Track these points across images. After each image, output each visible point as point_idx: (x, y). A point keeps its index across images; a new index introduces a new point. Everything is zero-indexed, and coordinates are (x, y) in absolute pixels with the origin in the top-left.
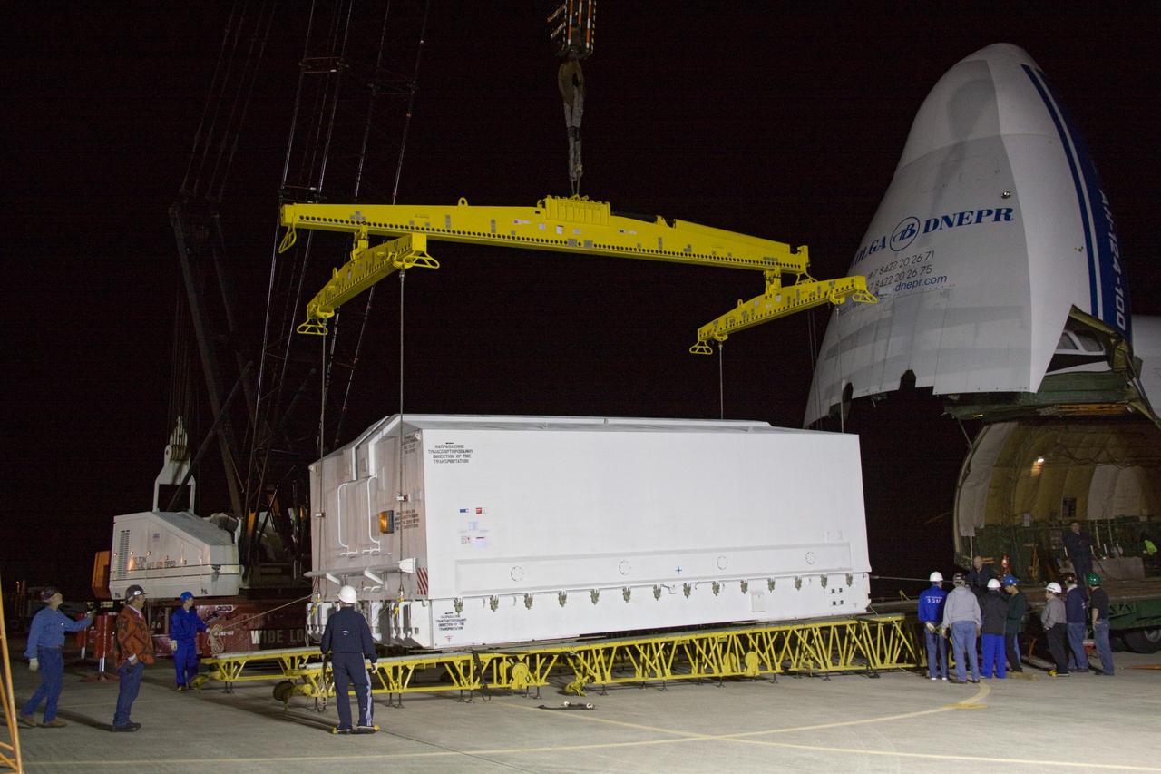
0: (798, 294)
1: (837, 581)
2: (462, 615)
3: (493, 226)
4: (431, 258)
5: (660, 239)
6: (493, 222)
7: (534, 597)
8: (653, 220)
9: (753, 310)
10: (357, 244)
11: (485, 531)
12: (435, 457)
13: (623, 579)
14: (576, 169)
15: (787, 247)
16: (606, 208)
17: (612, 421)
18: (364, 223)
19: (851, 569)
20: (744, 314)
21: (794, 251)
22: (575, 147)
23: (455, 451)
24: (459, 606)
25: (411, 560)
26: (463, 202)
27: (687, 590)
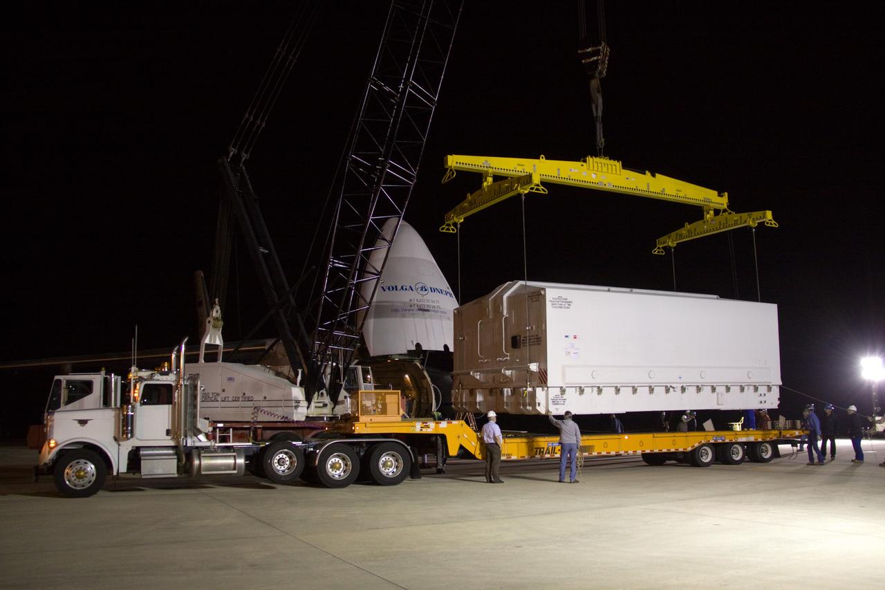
0: (726, 221)
1: (763, 390)
2: (565, 397)
3: (559, 172)
4: (543, 188)
5: (648, 184)
6: (559, 170)
7: (603, 389)
8: (644, 174)
9: (695, 229)
10: (486, 179)
11: (578, 349)
12: (552, 304)
13: (650, 381)
14: (601, 141)
15: (716, 193)
16: (618, 164)
17: (634, 290)
18: (490, 167)
19: (771, 383)
20: (689, 231)
21: (720, 195)
22: (599, 127)
23: (563, 302)
24: (563, 391)
25: (535, 364)
26: (542, 158)
27: (683, 389)
